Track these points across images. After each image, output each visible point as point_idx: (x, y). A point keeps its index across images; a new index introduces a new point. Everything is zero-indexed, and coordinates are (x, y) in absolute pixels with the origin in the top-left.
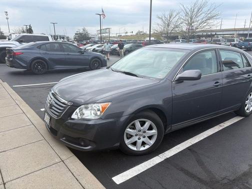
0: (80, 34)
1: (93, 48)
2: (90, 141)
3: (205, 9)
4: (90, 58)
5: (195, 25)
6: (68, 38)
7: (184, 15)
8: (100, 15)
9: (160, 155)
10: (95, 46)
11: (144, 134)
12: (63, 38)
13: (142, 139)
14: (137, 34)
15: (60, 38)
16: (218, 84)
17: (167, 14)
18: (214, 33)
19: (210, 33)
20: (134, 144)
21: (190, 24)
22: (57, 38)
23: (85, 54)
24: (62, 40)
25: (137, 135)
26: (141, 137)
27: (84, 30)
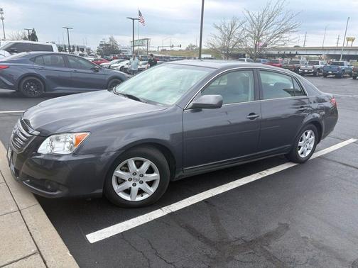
0: (106, 45)
1: (121, 65)
2: (59, 184)
3: (278, 18)
4: (107, 78)
5: (264, 39)
6: (89, 50)
7: (249, 25)
8: (133, 19)
9: (163, 208)
10: (124, 63)
11: (141, 179)
12: (82, 50)
13: (138, 186)
14: (188, 49)
15: (78, 50)
16: (253, 116)
17: (228, 22)
18: (295, 53)
19: (288, 52)
20: (128, 191)
21: (257, 38)
22: (74, 50)
23: (100, 72)
24: (81, 52)
25: (130, 180)
26: (138, 183)
27: (111, 40)
